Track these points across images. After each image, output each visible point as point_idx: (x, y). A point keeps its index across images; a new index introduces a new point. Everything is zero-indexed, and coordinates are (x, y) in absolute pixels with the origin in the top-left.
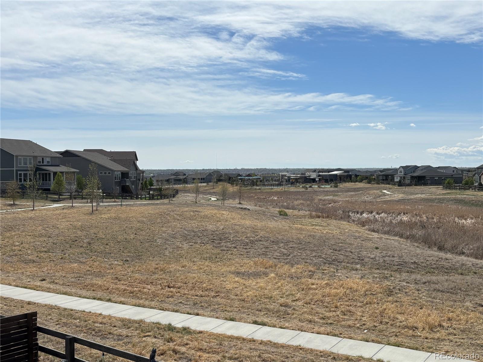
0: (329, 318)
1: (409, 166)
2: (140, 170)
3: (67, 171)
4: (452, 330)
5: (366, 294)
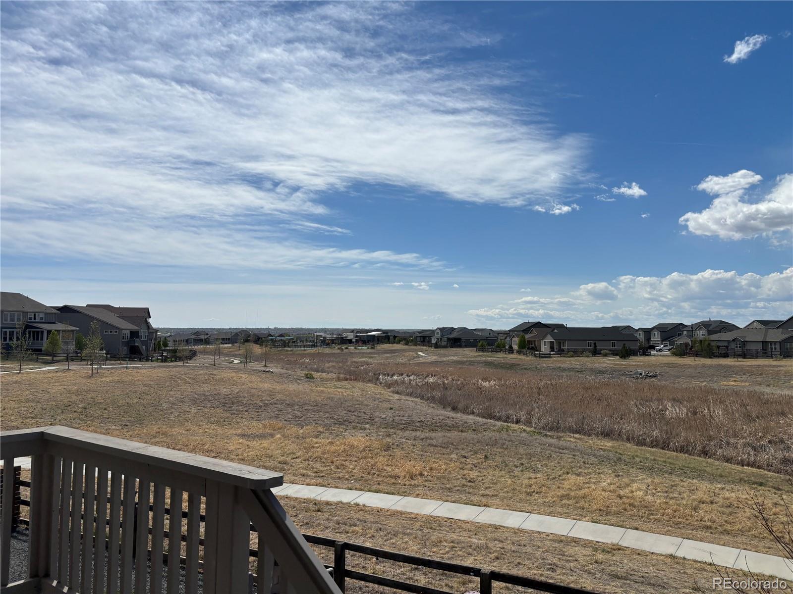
0: (321, 472)
1: (446, 328)
3: (64, 329)
4: (429, 478)
5: (364, 450)
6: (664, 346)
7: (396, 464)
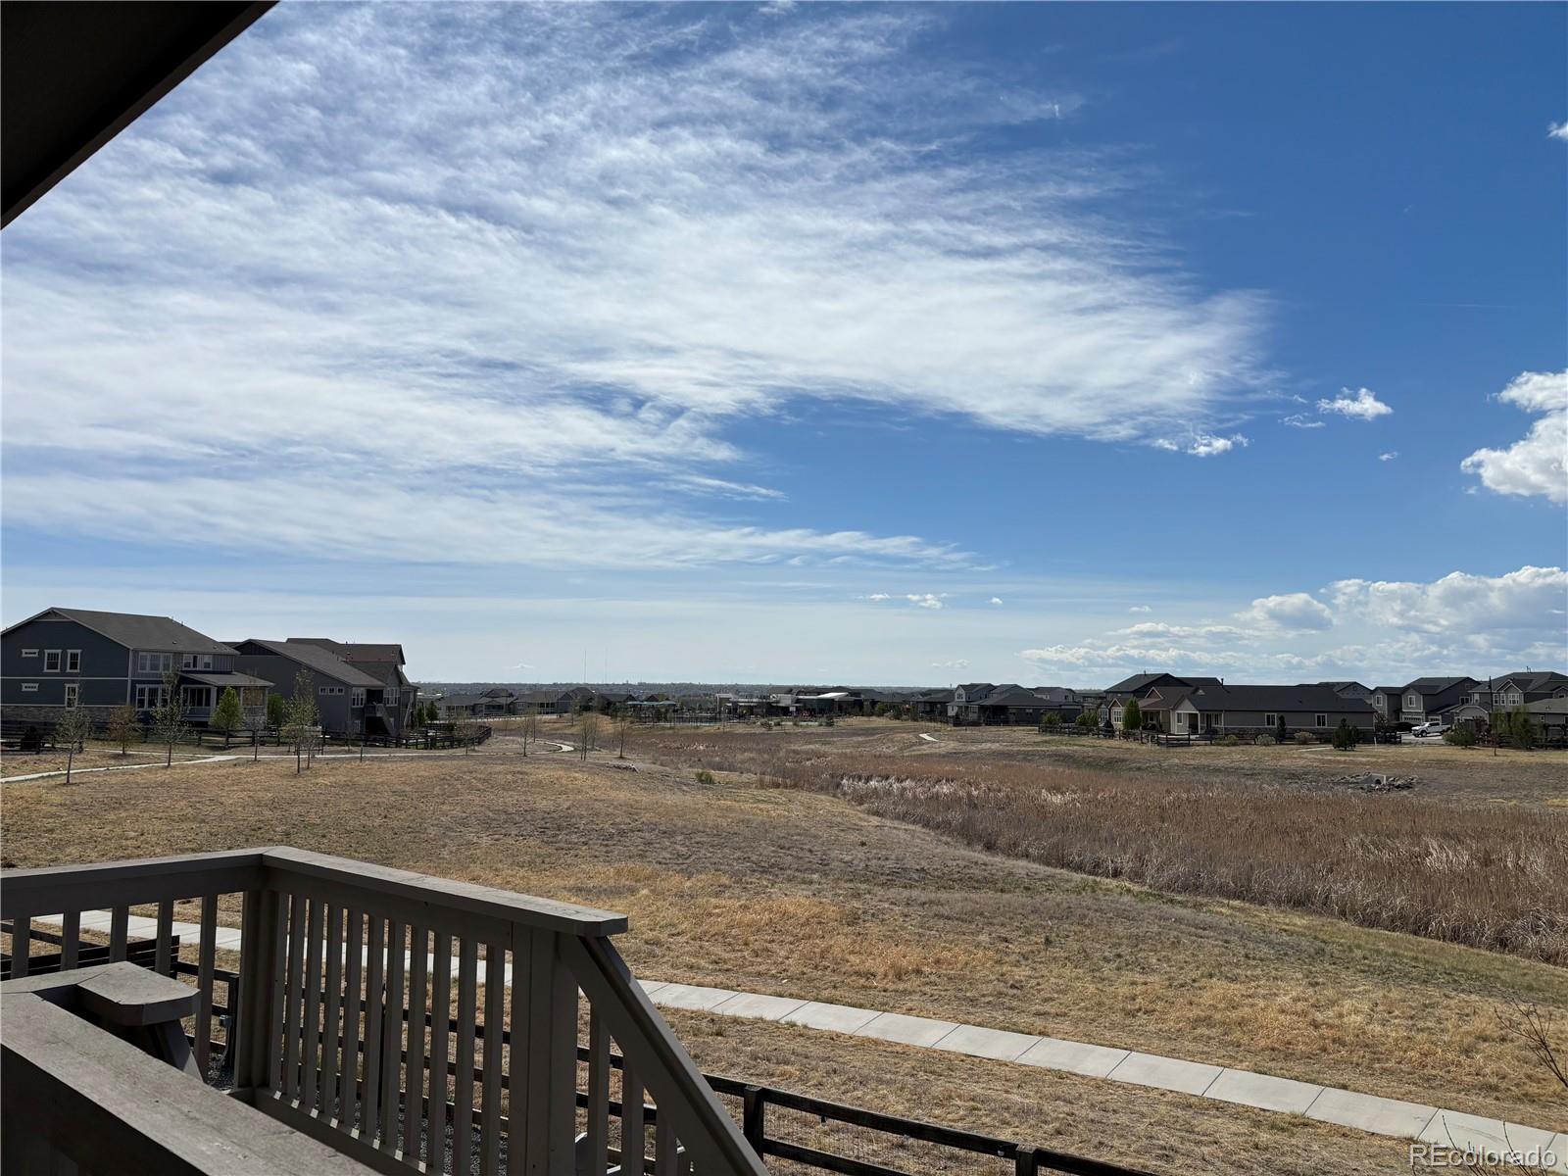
1: (977, 685)
2: (409, 685)
3: (248, 684)
4: (933, 978)
5: (807, 923)
6: (1431, 725)
7: (869, 951)
